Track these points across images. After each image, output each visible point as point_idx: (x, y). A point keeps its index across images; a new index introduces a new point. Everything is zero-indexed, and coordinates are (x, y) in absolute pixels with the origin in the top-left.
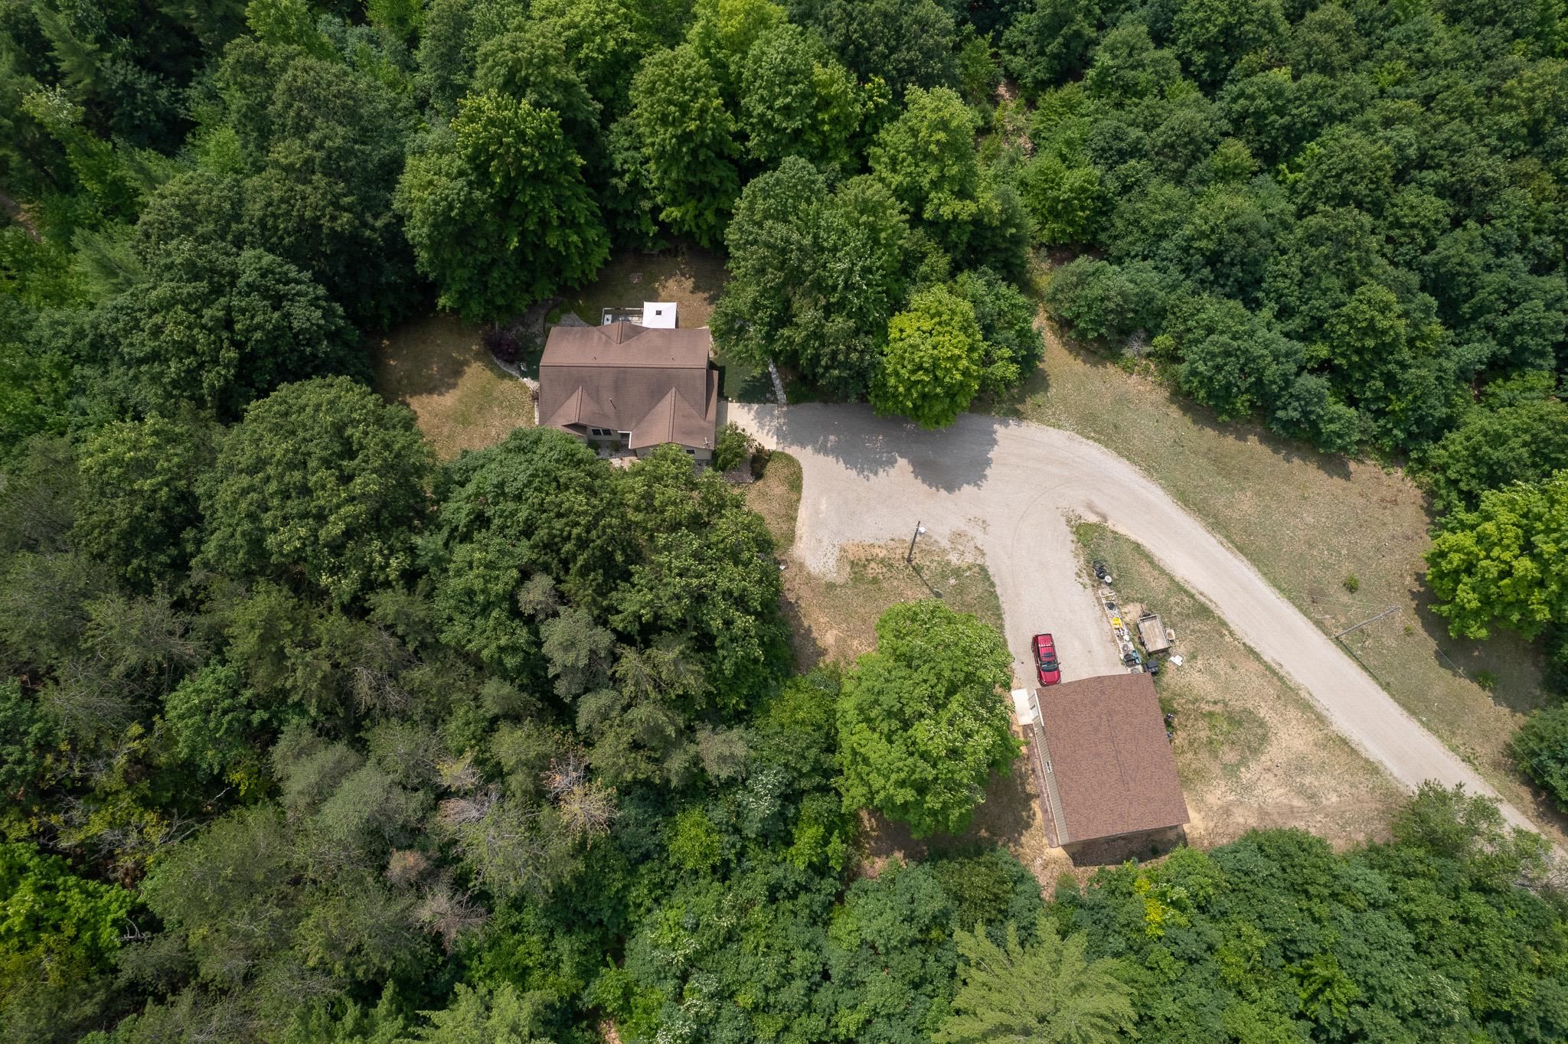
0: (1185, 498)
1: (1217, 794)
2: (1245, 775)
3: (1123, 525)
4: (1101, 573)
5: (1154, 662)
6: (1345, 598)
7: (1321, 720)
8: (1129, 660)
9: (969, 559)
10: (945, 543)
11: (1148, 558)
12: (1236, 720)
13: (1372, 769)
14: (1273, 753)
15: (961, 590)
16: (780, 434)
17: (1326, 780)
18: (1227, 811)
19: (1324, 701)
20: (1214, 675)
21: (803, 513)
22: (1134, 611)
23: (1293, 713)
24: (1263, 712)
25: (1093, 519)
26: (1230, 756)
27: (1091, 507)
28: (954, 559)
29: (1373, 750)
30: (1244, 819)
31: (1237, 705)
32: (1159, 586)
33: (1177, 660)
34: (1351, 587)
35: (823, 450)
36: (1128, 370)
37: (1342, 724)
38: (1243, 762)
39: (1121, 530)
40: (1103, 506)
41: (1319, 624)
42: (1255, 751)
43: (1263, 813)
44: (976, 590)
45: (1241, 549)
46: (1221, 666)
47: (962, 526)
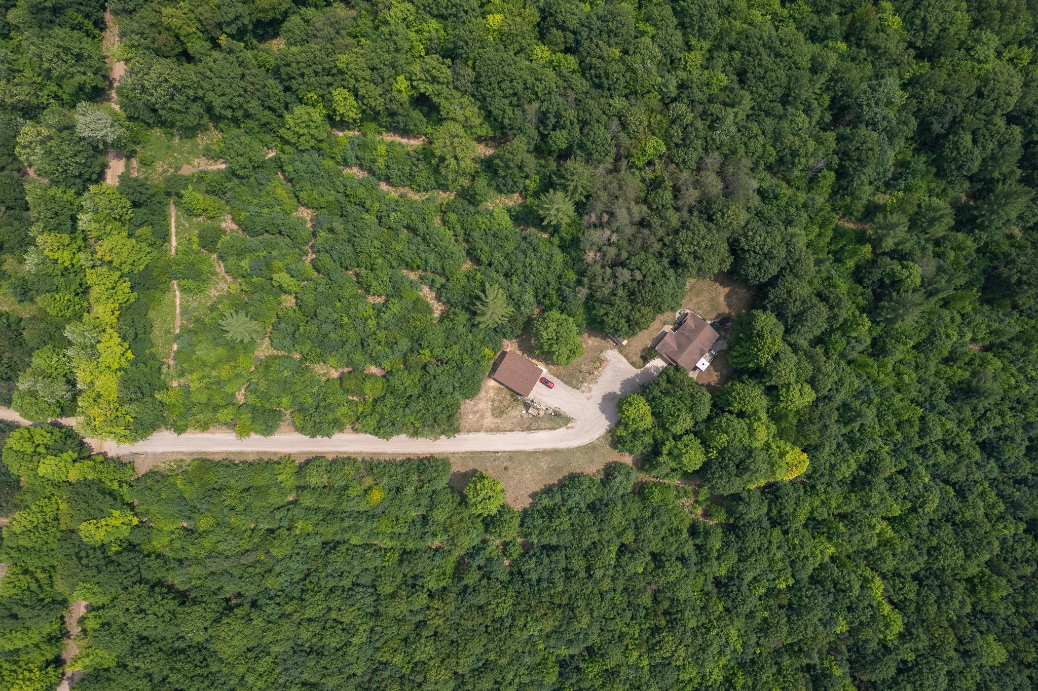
0: (556, 452)
1: (491, 393)
2: (490, 403)
3: (562, 431)
4: (556, 415)
5: (527, 406)
6: (505, 465)
7: (486, 431)
8: (532, 401)
9: (583, 388)
10: (591, 386)
11: (550, 429)
12: (502, 412)
13: (469, 431)
14: (489, 414)
15: (578, 379)
16: (648, 369)
17: (475, 419)
18: (487, 392)
19: (489, 436)
20: (514, 417)
21: (624, 360)
22: (542, 413)
23: (493, 426)
24: (498, 420)
25: (569, 425)
26: (496, 404)
27: (572, 427)
28: (586, 384)
29: (472, 435)
30: (482, 394)
31: (504, 416)
32: (543, 425)
33: (524, 412)
34: (506, 469)
35: (637, 375)
36: (598, 471)
37: (482, 435)
38: (493, 405)
39: (561, 429)
40: (570, 430)
41: (504, 452)
42: (493, 410)
43: (480, 399)
44: (574, 383)
45: (535, 452)
46: (515, 421)
47: (592, 393)
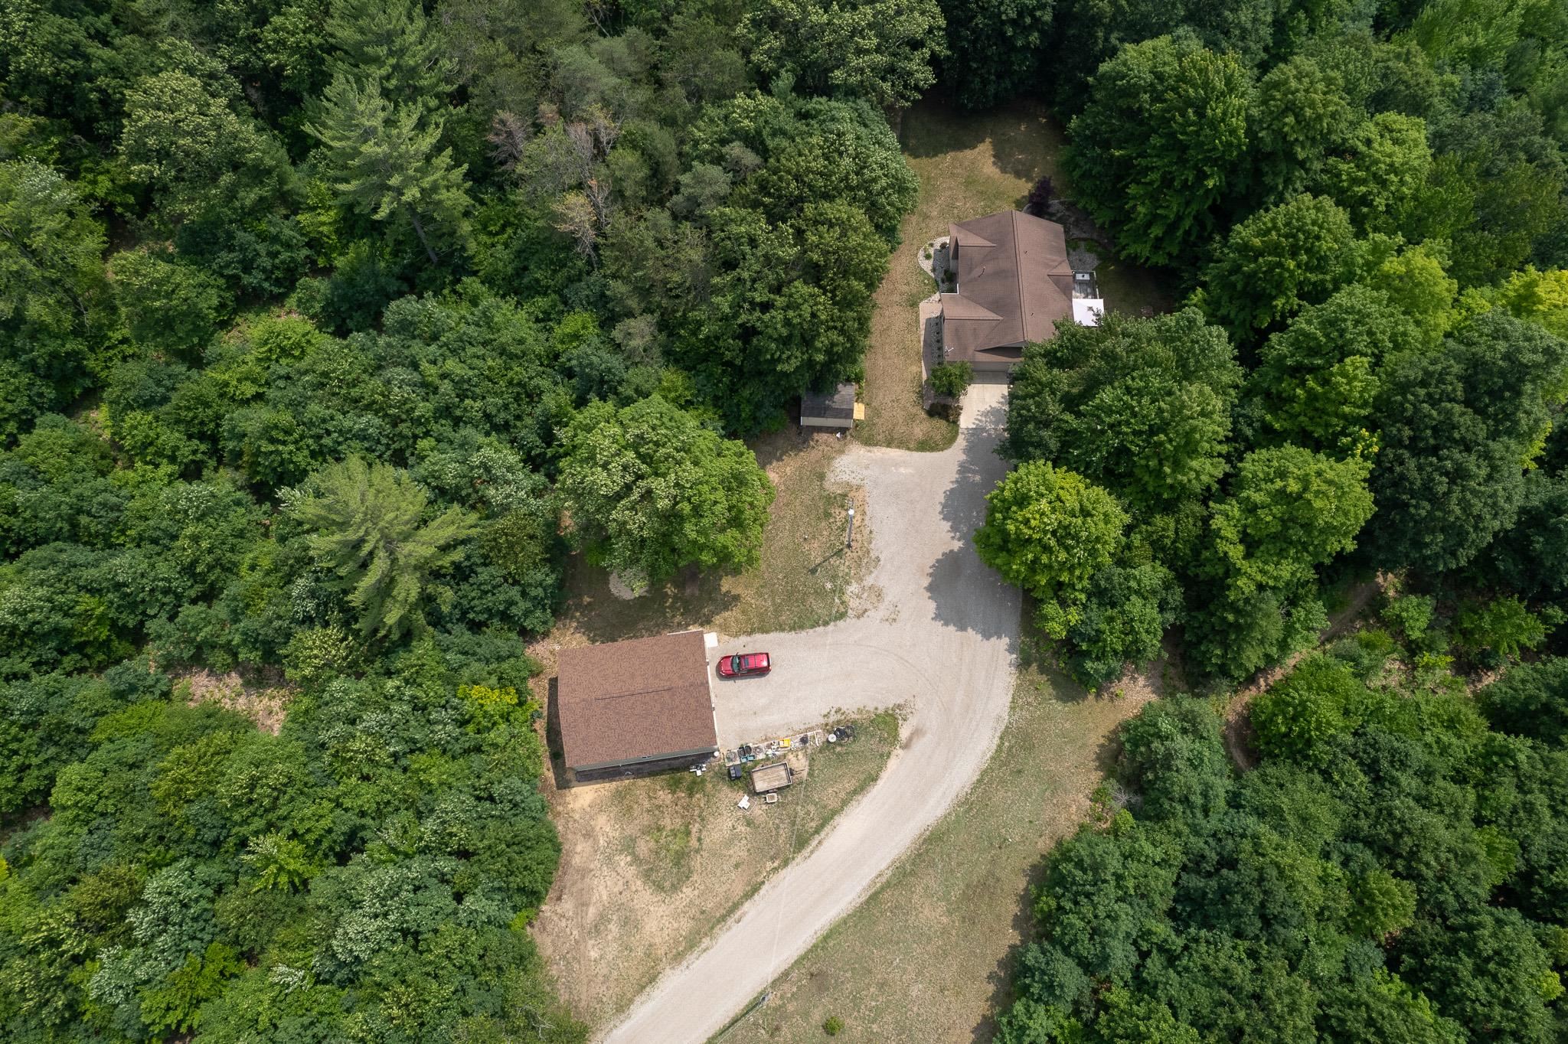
0: (933, 840)
1: (606, 827)
2: (623, 860)
3: (897, 765)
4: (841, 734)
5: (740, 778)
6: (817, 1016)
7: (678, 958)
8: (745, 750)
9: (853, 603)
10: (869, 581)
11: (861, 789)
12: (680, 858)
13: (622, 1007)
14: (644, 897)
15: (820, 593)
16: (976, 432)
17: (613, 950)
18: (589, 835)
19: (699, 964)
20: (730, 842)
21: (895, 453)
22: (800, 763)
23: (686, 925)
24: (687, 892)
25: (904, 733)
26: (644, 847)
27: (917, 733)
28: (853, 588)
29: (642, 1010)
30: (579, 852)
31: (696, 862)
32: (830, 796)
33: (744, 802)
34: (830, 1028)
35: (963, 469)
36: (1098, 796)
37: (672, 981)
38: (637, 860)
39: (892, 763)
40: (918, 746)
41: (784, 976)
42: (647, 875)
43: (584, 872)
44: (818, 607)
45: (874, 898)
46: (739, 851)
47: (889, 597)
